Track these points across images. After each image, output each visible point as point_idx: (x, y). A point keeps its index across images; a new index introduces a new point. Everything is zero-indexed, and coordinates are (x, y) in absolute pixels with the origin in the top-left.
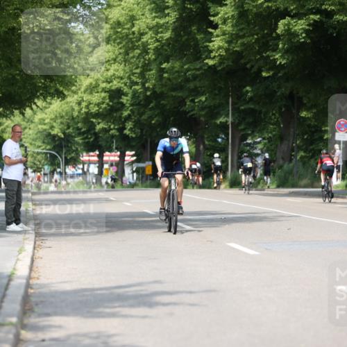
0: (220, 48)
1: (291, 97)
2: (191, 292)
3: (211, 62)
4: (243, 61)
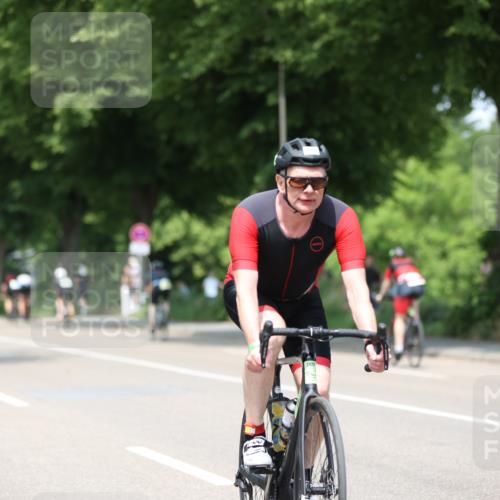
1: (73, 196)
4: (7, 149)
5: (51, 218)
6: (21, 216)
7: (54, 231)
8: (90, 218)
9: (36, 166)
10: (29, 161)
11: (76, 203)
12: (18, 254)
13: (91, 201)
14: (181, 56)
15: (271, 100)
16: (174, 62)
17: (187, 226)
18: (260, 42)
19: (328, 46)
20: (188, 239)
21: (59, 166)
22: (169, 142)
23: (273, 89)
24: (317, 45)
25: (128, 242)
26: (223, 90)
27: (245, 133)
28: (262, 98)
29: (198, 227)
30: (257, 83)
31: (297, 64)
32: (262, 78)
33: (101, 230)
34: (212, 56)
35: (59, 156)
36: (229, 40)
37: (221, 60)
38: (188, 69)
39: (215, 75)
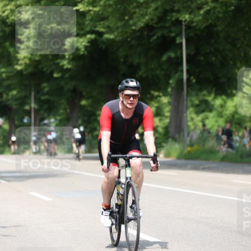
0: (25, 58)
1: (75, 91)
2: (4, 227)
3: (19, 68)
4: (40, 67)
5: (63, 102)
6: (48, 101)
7: (65, 109)
8: (83, 102)
9: (56, 75)
10: (52, 73)
11: (76, 94)
12: (46, 122)
13: (84, 93)
14: (131, 18)
16: (128, 21)
18: (172, 11)
19: (208, 12)
21: (67, 76)
22: (125, 62)
23: (180, 34)
24: (202, 12)
26: (153, 35)
27: (164, 58)
28: (174, 39)
30: (171, 32)
31: (192, 22)
32: (173, 29)
33: (89, 109)
34: (147, 18)
35: (68, 70)
36: (156, 9)
37: (152, 20)
38: (134, 24)
39: (148, 27)
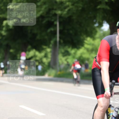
11: (8, 47)
15: (55, 23)
17: (35, 53)
18: (53, 9)
19: (69, 10)
20: (35, 56)
22: (31, 33)
23: (56, 20)
24: (66, 10)
25: (20, 56)
27: (49, 31)
29: (37, 53)
30: (52, 19)
31: (61, 14)
34: (41, 12)
36: (46, 8)
37: (43, 13)
